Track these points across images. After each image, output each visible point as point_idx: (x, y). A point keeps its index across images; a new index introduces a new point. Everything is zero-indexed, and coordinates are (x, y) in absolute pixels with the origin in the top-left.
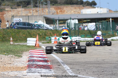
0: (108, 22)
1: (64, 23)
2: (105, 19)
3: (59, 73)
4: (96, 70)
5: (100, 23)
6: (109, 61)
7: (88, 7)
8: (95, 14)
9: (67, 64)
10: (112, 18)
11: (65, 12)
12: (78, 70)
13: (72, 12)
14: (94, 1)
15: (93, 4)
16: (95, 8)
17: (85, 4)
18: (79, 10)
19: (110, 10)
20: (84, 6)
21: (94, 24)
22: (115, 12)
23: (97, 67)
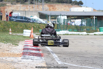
0: (92, 19)
3: (49, 61)
4: (80, 59)
5: (85, 20)
6: (91, 52)
7: (76, 6)
9: (56, 53)
10: (96, 16)
11: (57, 9)
12: (65, 58)
14: (81, 1)
15: (80, 4)
16: (82, 7)
17: (74, 3)
19: (94, 9)
20: (72, 5)
21: (80, 20)
22: (98, 11)
23: (81, 57)
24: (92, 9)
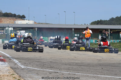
0: (34, 30)
1: (3, 30)
2: (32, 28)
3: (12, 65)
4: (38, 64)
6: (44, 58)
7: (19, 19)
8: (25, 24)
9: (15, 59)
10: (37, 28)
11: (3, 22)
13: (8, 22)
14: (24, 15)
15: (23, 17)
16: (25, 20)
17: (17, 17)
18: (13, 21)
19: (35, 22)
20: (16, 18)
22: (38, 23)
23: (38, 62)
24: (34, 22)
